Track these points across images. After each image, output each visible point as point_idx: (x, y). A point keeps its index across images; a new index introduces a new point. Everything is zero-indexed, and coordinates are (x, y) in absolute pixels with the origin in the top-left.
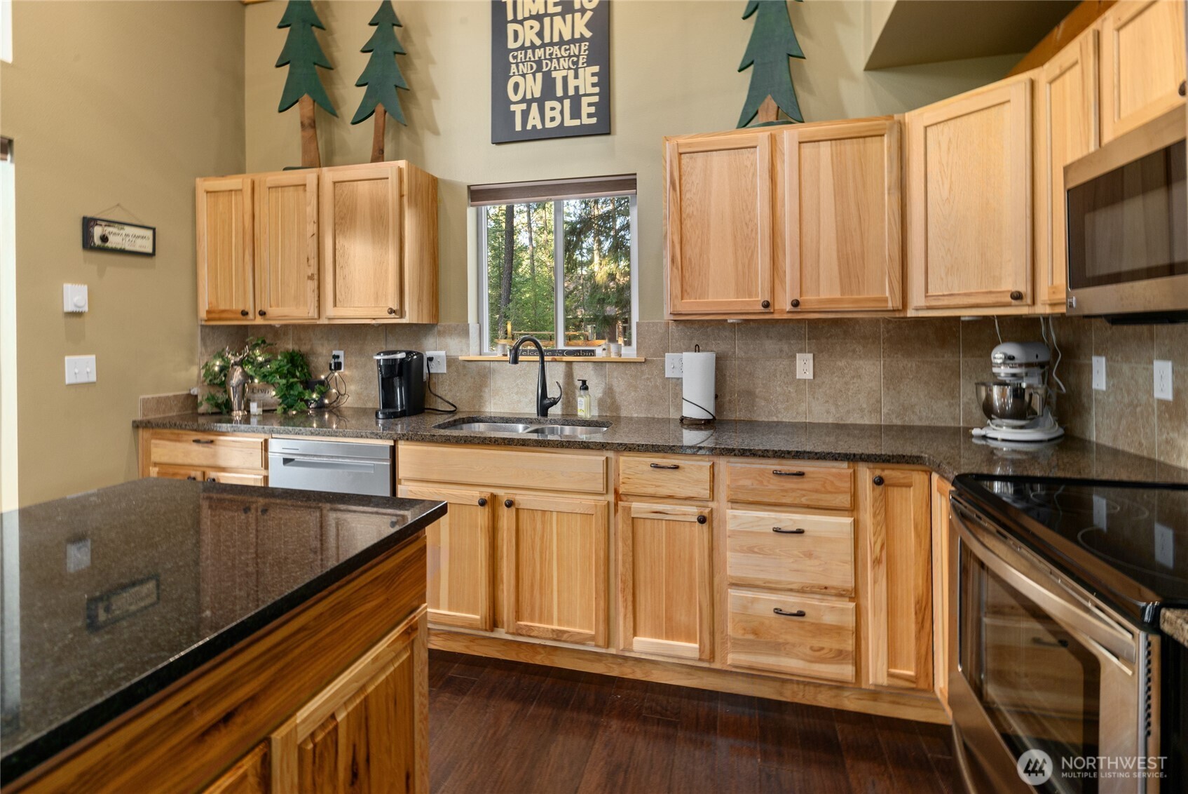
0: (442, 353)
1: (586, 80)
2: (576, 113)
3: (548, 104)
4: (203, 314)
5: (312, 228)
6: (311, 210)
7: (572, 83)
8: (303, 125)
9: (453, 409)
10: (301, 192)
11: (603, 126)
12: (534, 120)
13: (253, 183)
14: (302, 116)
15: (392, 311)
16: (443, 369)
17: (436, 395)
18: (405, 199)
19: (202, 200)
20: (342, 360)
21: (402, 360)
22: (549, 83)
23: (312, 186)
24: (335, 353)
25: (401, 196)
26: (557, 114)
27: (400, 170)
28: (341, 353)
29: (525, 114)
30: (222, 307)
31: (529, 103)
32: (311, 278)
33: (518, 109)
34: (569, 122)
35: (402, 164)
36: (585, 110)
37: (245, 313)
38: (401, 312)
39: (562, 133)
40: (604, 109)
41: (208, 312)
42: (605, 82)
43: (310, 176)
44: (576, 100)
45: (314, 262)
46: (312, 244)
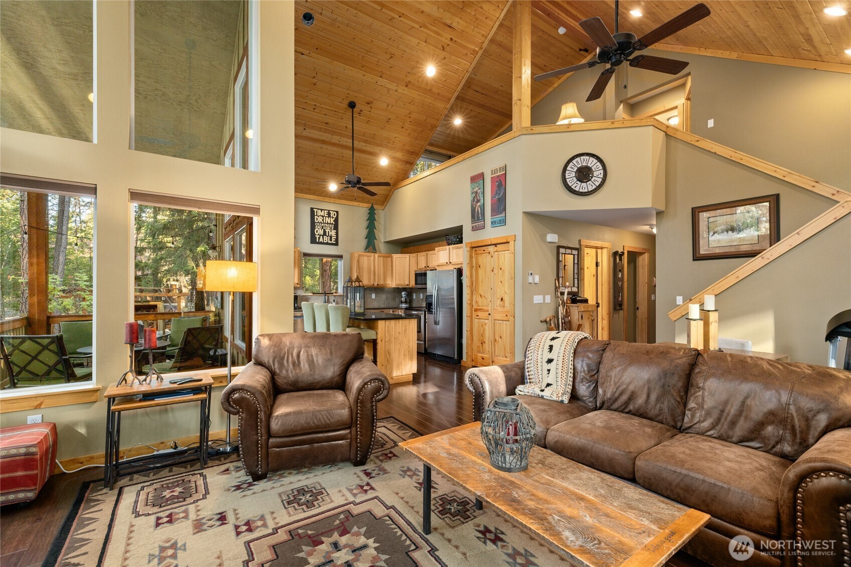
1: (333, 233)
2: (331, 240)
3: (325, 237)
7: (330, 233)
11: (336, 244)
12: (321, 240)
22: (325, 232)
26: (326, 239)
29: (319, 238)
31: (320, 235)
33: (317, 236)
34: (329, 242)
36: (333, 240)
39: (327, 244)
40: (337, 240)
42: (337, 234)
44: (331, 237)
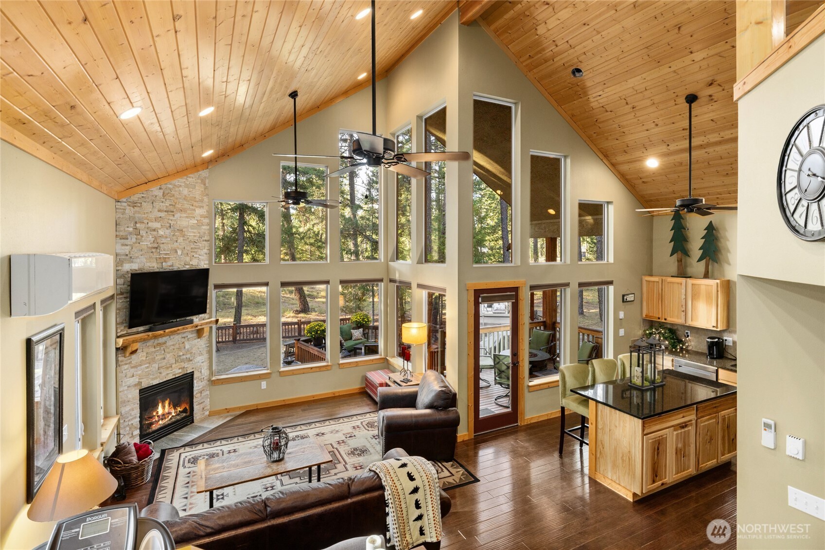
0: (731, 339)
4: (644, 316)
5: (683, 297)
6: (683, 291)
8: (678, 260)
9: (735, 358)
10: (680, 285)
13: (662, 280)
14: (678, 258)
15: (714, 327)
16: (731, 344)
17: (728, 352)
18: (719, 293)
19: (644, 283)
20: (689, 334)
21: (717, 341)
23: (684, 284)
24: (686, 331)
25: (718, 291)
27: (717, 283)
28: (689, 332)
30: (650, 315)
32: (683, 311)
35: (718, 281)
37: (659, 318)
38: (717, 327)
41: (646, 316)
43: (683, 280)
45: (684, 307)
46: (684, 301)
